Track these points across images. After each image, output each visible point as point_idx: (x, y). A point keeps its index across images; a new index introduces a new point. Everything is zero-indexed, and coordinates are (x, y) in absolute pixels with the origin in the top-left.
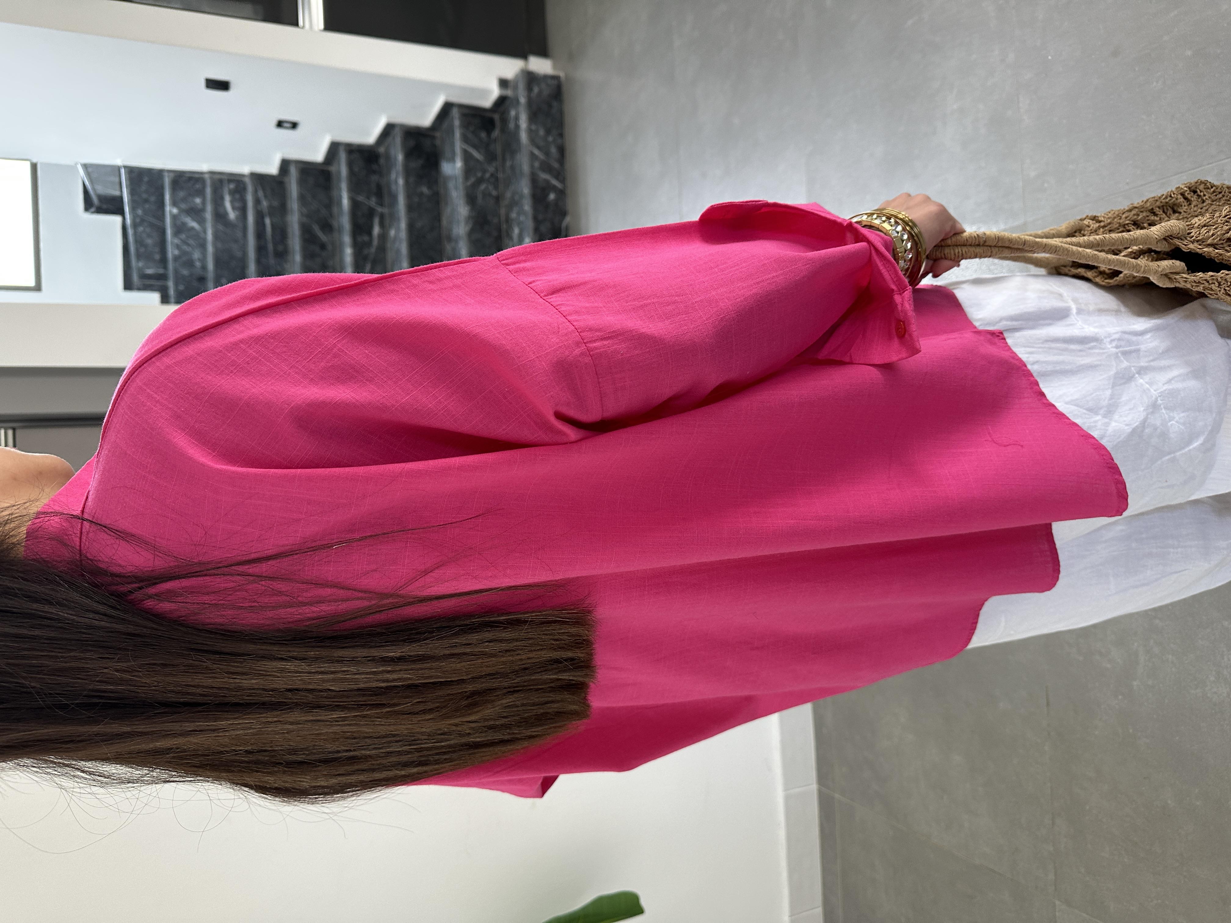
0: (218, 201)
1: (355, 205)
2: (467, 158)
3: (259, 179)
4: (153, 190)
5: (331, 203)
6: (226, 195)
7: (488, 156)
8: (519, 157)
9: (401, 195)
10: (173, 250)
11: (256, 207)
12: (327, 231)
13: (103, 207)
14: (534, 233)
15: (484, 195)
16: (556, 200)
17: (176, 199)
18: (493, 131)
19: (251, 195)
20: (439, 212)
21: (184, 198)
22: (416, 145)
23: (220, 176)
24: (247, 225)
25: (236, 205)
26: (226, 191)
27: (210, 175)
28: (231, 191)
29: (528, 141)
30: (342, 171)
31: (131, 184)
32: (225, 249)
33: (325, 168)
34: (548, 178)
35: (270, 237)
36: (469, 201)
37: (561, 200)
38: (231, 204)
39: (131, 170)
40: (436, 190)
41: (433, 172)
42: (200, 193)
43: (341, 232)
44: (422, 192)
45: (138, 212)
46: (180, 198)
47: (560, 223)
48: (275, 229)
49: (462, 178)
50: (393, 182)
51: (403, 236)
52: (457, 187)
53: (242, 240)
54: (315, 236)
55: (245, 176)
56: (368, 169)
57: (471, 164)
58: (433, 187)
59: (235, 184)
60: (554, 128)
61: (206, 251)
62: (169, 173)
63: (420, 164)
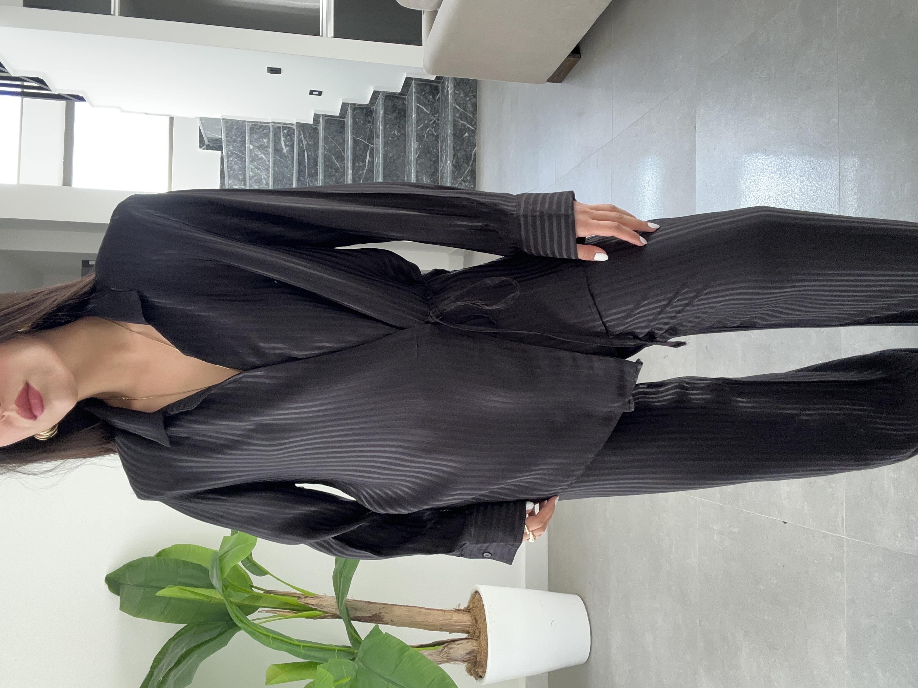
0: (277, 141)
1: (355, 142)
2: (419, 111)
3: (302, 126)
4: (239, 134)
5: (344, 142)
6: (282, 137)
7: (433, 110)
8: (447, 111)
9: (381, 136)
10: (249, 172)
11: (299, 144)
12: (340, 160)
13: (211, 145)
14: (453, 158)
15: (429, 135)
16: (469, 136)
17: (253, 139)
18: (438, 94)
19: (296, 137)
20: (405, 147)
21: (256, 139)
22: (393, 104)
23: (279, 125)
24: (293, 156)
25: (287, 143)
26: (282, 134)
27: (273, 124)
28: (285, 135)
29: (452, 100)
30: (349, 121)
31: (226, 130)
32: (280, 172)
33: (341, 119)
34: (465, 123)
35: (306, 164)
36: (418, 138)
37: (472, 137)
38: (284, 143)
39: (226, 121)
40: (403, 132)
41: (403, 121)
42: (267, 136)
43: (348, 161)
44: (394, 134)
45: (229, 148)
46: (255, 140)
47: (471, 151)
48: (310, 159)
49: (414, 124)
50: (378, 127)
51: (380, 162)
52: (412, 129)
53: (291, 166)
54: (332, 163)
55: (294, 124)
56: (365, 120)
57: (421, 115)
58: (401, 130)
59: (287, 130)
60: (471, 91)
61: (269, 173)
62: (249, 123)
63: (394, 116)
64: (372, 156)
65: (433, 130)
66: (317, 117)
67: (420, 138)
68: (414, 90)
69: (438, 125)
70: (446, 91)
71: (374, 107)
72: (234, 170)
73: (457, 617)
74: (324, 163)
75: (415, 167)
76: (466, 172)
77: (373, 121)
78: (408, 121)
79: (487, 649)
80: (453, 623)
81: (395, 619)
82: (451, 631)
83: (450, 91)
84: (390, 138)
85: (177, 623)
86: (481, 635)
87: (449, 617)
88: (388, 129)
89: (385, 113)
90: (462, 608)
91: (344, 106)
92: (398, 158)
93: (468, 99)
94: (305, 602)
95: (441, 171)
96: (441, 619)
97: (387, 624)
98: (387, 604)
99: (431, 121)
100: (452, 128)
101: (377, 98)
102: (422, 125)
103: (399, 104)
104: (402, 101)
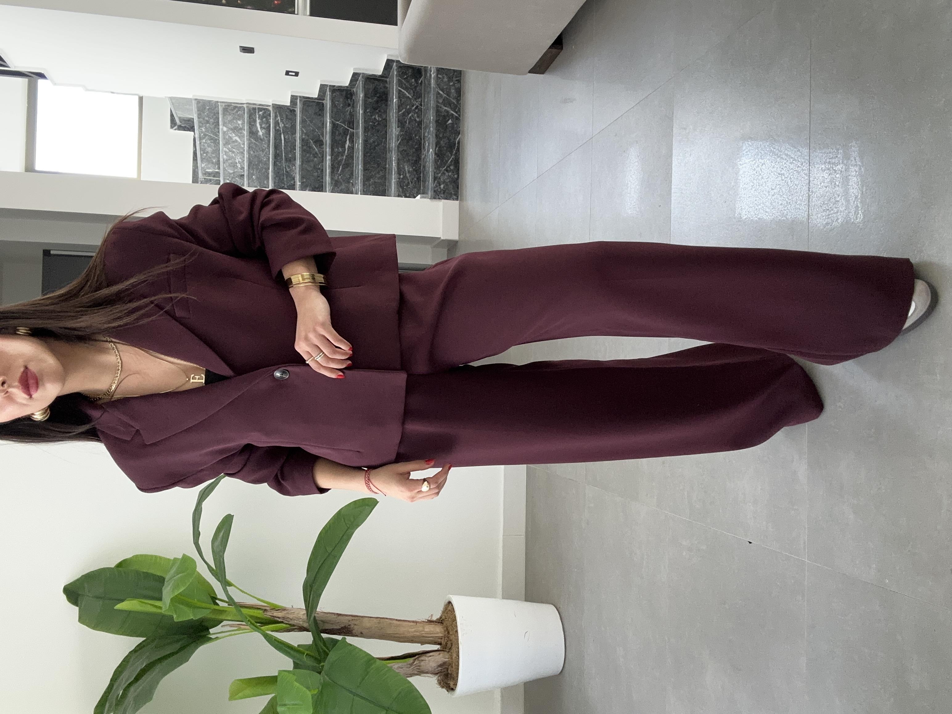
0: (252, 123)
1: (334, 126)
2: (401, 96)
3: (279, 108)
4: (212, 114)
5: (323, 124)
6: (257, 119)
7: (416, 94)
8: (430, 96)
9: (360, 120)
10: (223, 156)
11: (275, 127)
12: (318, 145)
13: (182, 125)
14: (436, 146)
15: (411, 120)
16: (452, 124)
17: (226, 121)
18: (420, 77)
19: (273, 119)
20: (386, 132)
21: (231, 120)
22: (374, 88)
23: (254, 106)
24: (270, 140)
25: (263, 126)
26: (257, 116)
27: (247, 105)
28: (260, 118)
29: (435, 85)
30: (328, 103)
31: (198, 111)
32: (255, 155)
33: (319, 101)
34: (448, 109)
35: (283, 148)
36: (400, 125)
37: (456, 124)
38: (260, 125)
39: (198, 101)
40: (384, 117)
41: (383, 105)
42: (241, 117)
43: (326, 145)
44: (375, 118)
45: (202, 130)
46: (228, 121)
47: (455, 139)
48: (287, 142)
49: (396, 109)
50: (358, 111)
51: (360, 148)
52: (393, 115)
53: (267, 149)
54: (310, 147)
55: (270, 106)
56: (345, 102)
57: (403, 100)
58: (382, 115)
59: (263, 111)
60: (454, 76)
61: (244, 157)
62: (222, 104)
63: (374, 100)
64: (352, 141)
65: (416, 115)
66: (294, 99)
67: (401, 123)
68: (395, 73)
69: (421, 110)
70: (428, 75)
71: (355, 90)
72: (208, 152)
73: (429, 628)
74: (302, 148)
75: (396, 154)
76: (450, 161)
77: (353, 104)
78: (389, 106)
79: (458, 662)
80: (424, 635)
81: (365, 631)
82: (423, 643)
83: (433, 76)
84: (371, 123)
85: (137, 636)
86: (453, 647)
87: (421, 629)
88: (369, 114)
89: (366, 96)
90: (434, 618)
91: (323, 88)
92: (378, 145)
93: (451, 84)
94: (272, 615)
95: (424, 159)
96: (412, 631)
97: (357, 636)
98: (357, 616)
99: (413, 106)
100: (434, 114)
101: (357, 80)
102: (404, 110)
103: (380, 87)
104: (383, 84)
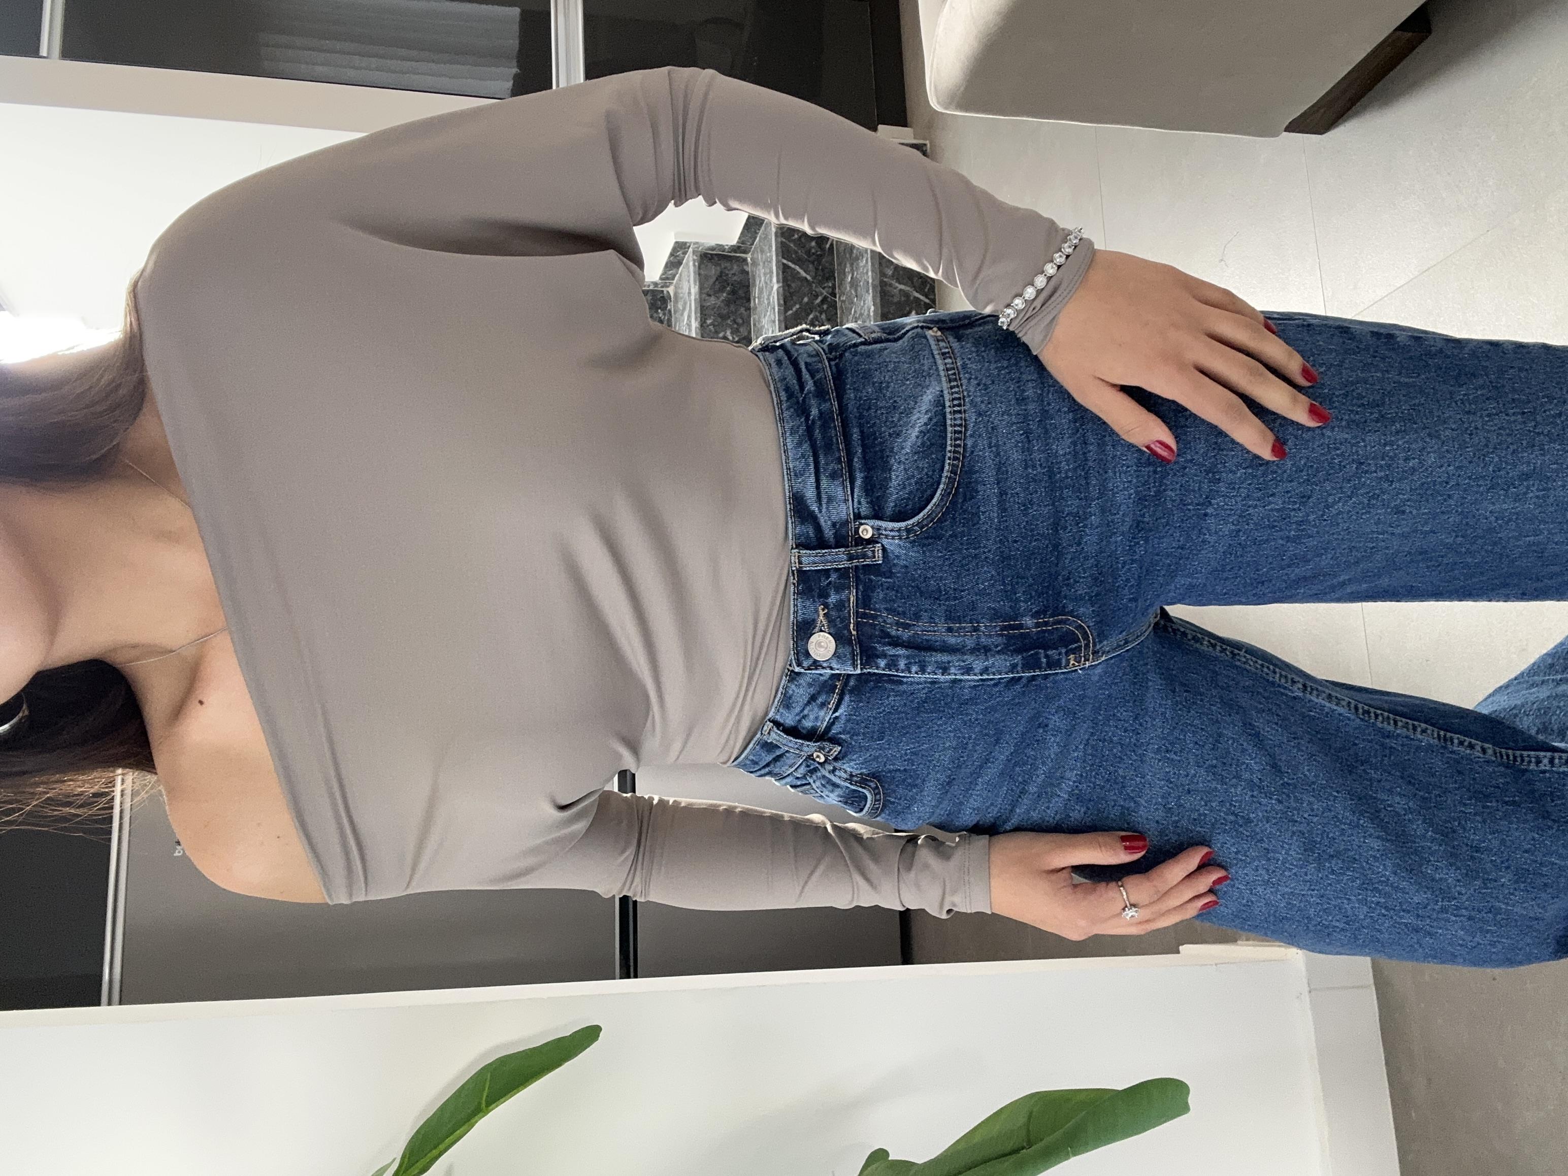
2: (787, 276)
7: (820, 275)
22: (719, 274)
34: (908, 288)
41: (742, 310)
49: (779, 305)
57: (793, 285)
58: (741, 330)
63: (723, 298)
68: (773, 230)
69: (834, 306)
71: (671, 290)
77: (669, 320)
88: (711, 327)
89: (702, 291)
99: (817, 299)
100: (878, 300)
101: (680, 263)
102: (798, 306)
103: (732, 272)
104: (738, 266)
